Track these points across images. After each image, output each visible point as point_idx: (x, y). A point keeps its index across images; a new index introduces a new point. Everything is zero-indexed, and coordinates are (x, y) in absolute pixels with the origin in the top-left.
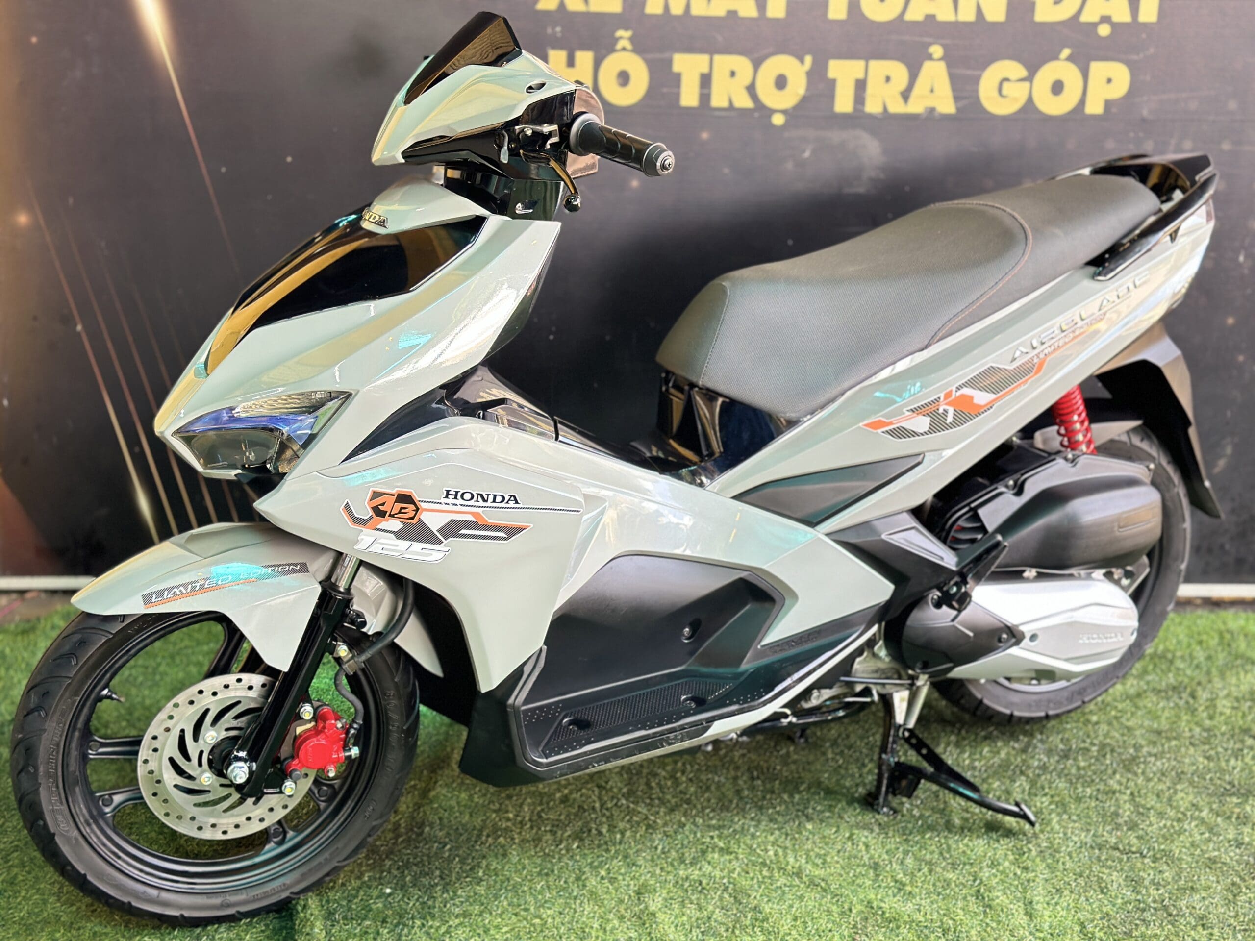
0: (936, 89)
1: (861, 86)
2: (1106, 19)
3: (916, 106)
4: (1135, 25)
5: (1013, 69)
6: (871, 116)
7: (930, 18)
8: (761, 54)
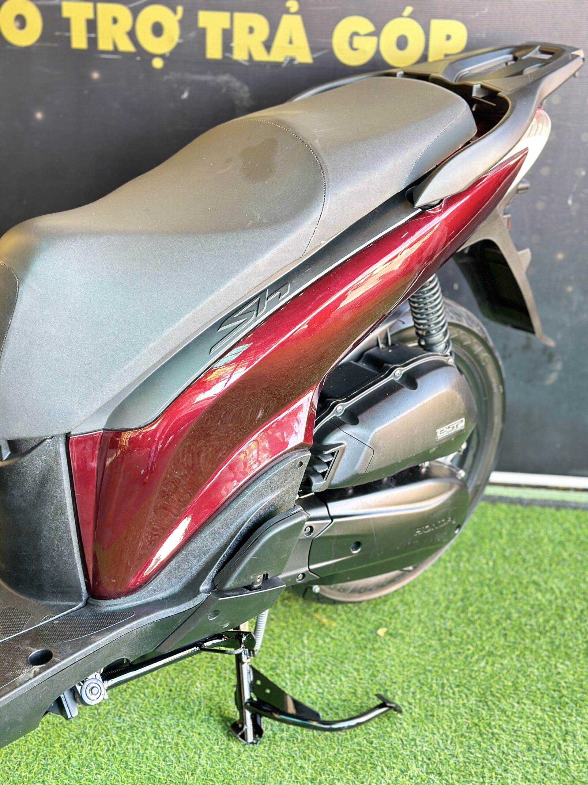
0: (294, 40)
1: (227, 35)
3: (277, 56)
5: (361, 24)
8: (138, 3)
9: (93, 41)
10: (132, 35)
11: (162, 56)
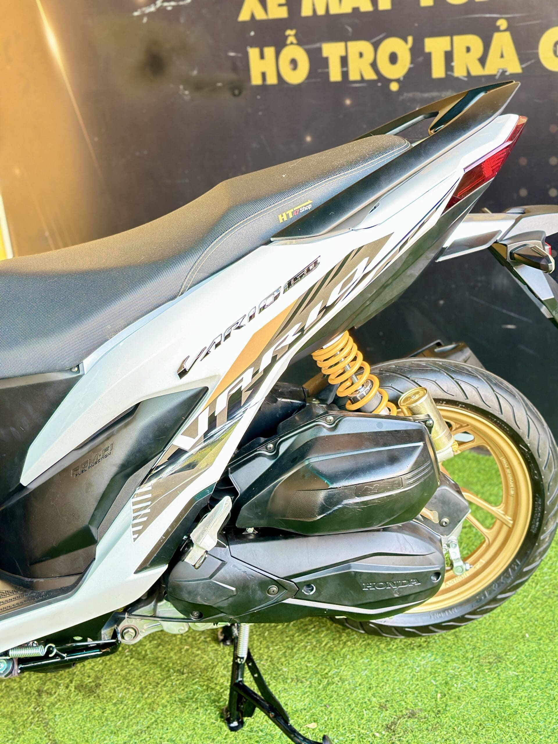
0: (505, 55)
1: (449, 56)
3: (491, 69)
8: (378, 38)
9: (345, 74)
10: (374, 65)
11: (398, 81)
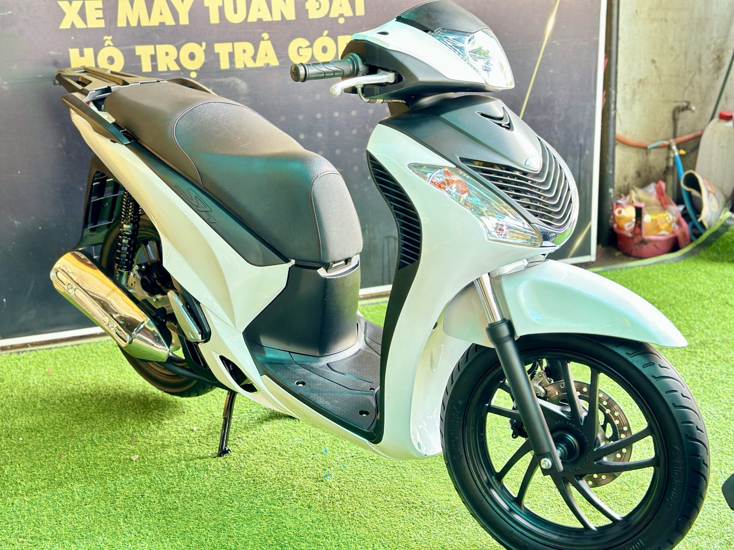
0: (268, 54)
1: (231, 55)
2: (341, 15)
3: (260, 63)
4: (355, 17)
5: (302, 42)
6: (239, 70)
7: (260, 20)
8: (180, 43)
9: (155, 67)
10: (177, 61)
11: (196, 71)
